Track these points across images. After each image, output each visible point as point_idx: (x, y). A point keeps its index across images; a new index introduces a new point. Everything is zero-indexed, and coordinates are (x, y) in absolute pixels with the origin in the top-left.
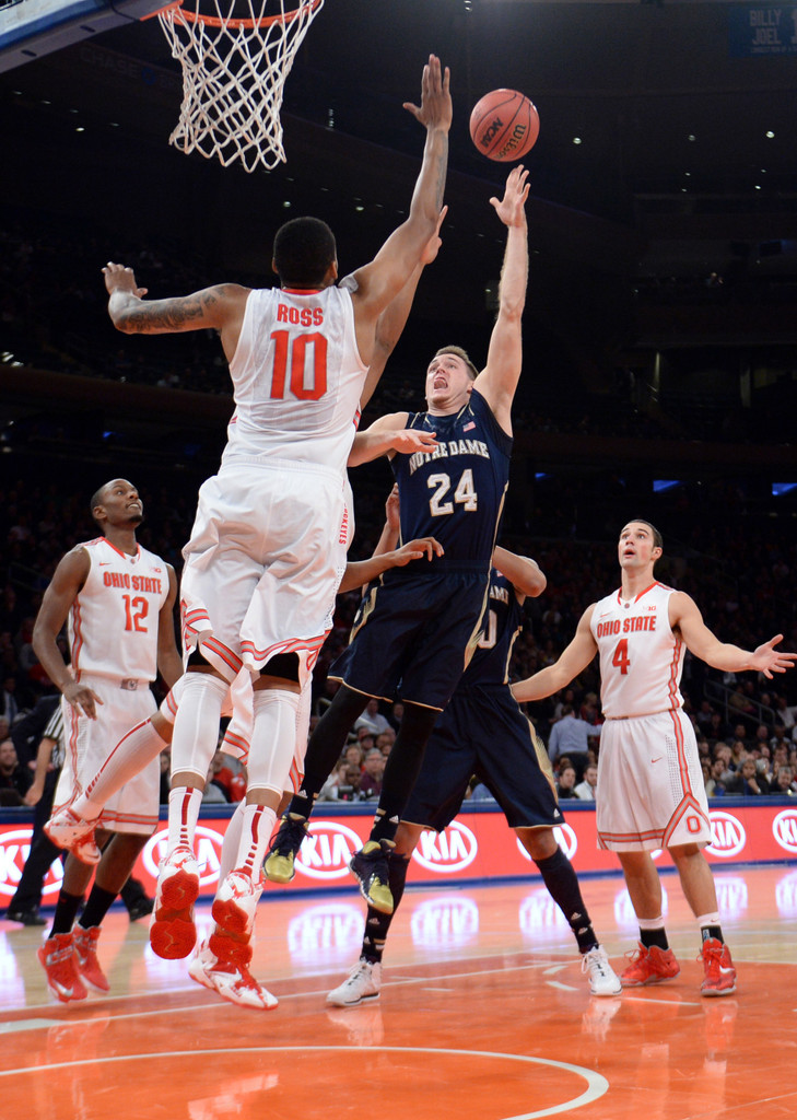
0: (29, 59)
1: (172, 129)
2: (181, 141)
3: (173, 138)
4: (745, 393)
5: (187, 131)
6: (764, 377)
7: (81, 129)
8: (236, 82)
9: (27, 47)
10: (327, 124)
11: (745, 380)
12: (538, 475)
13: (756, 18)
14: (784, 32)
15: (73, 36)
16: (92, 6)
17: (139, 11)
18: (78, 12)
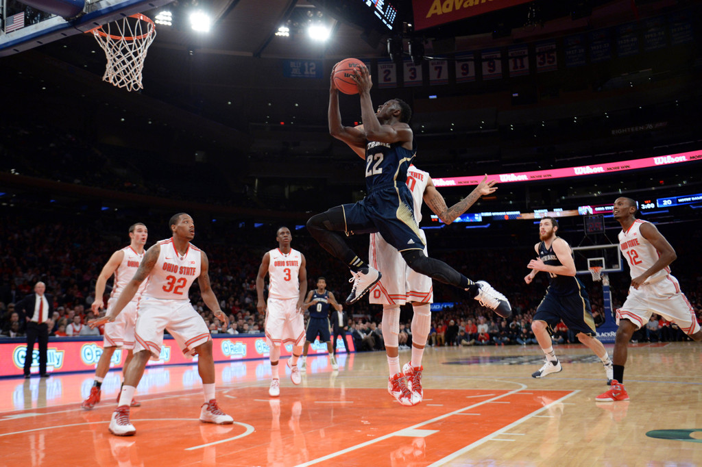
0: (40, 45)
1: (103, 75)
2: (108, 79)
3: (104, 78)
4: (287, 194)
5: (110, 75)
7: (44, 88)
8: (124, 58)
9: (40, 40)
11: (287, 189)
13: (292, 64)
14: (302, 69)
15: (58, 37)
16: (67, 26)
17: (85, 29)
18: (59, 27)
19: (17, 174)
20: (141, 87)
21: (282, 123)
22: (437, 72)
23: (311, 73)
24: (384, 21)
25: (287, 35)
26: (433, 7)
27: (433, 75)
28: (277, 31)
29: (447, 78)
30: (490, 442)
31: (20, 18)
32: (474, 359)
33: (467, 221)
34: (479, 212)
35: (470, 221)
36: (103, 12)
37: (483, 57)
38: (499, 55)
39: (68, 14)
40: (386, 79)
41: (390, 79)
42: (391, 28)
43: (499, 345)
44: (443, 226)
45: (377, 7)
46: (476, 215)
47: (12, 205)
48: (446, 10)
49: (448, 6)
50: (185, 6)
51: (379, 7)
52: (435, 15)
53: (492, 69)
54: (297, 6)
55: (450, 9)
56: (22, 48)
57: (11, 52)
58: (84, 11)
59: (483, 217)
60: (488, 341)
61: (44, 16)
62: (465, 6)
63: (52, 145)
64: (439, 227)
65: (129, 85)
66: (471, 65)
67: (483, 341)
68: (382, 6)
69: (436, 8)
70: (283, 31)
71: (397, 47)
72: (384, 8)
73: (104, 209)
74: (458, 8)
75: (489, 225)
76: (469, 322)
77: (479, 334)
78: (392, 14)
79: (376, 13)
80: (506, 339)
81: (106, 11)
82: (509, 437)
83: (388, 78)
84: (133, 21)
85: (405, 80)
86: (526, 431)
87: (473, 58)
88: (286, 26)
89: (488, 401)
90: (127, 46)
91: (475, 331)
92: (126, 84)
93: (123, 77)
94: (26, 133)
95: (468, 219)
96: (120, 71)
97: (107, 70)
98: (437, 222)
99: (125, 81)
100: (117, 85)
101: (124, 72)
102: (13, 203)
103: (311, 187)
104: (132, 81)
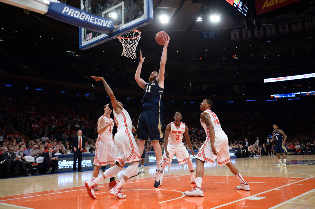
2: (123, 55)
3: (122, 55)
4: (204, 88)
6: (206, 86)
7: (103, 51)
9: (98, 43)
11: (204, 87)
13: (204, 33)
14: (208, 35)
15: (105, 41)
16: (107, 37)
17: (114, 37)
18: (105, 38)
19: (94, 86)
20: (136, 57)
21: (201, 58)
22: (270, 30)
23: (212, 36)
24: (242, 12)
25: (201, 21)
26: (265, 4)
27: (268, 32)
28: (197, 19)
29: (275, 33)
30: (288, 203)
31: (91, 35)
32: (292, 162)
34: (294, 92)
35: (290, 97)
36: (121, 31)
37: (292, 22)
38: (300, 20)
39: (108, 33)
40: (246, 36)
41: (248, 36)
42: (245, 15)
43: (306, 154)
45: (239, 7)
46: (293, 94)
47: (93, 99)
48: (271, 5)
49: (272, 3)
50: (158, 13)
51: (240, 7)
52: (266, 7)
53: (297, 27)
54: (205, 8)
55: (273, 4)
56: (92, 46)
57: (88, 48)
58: (114, 31)
59: (296, 95)
60: (301, 153)
61: (99, 34)
62: (280, 2)
63: (107, 74)
65: (132, 56)
66: (287, 26)
67: (298, 153)
68: (241, 6)
69: (266, 4)
70: (199, 19)
71: (249, 23)
72: (242, 7)
73: (128, 99)
74: (276, 3)
75: (299, 98)
76: (291, 143)
77: (296, 149)
78: (246, 9)
79: (238, 9)
80: (310, 151)
81: (122, 31)
82: (297, 201)
83: (247, 35)
84: (132, 33)
85: (255, 36)
86: (306, 199)
87: (287, 23)
88: (200, 17)
89: (293, 183)
90: (130, 42)
91: (294, 148)
92: (131, 56)
93: (129, 54)
94: (97, 70)
95: (288, 96)
96: (128, 52)
97: (123, 52)
98: (274, 98)
99: (130, 55)
100: (127, 56)
101: (130, 52)
102: (93, 98)
103: (214, 85)
104: (133, 55)
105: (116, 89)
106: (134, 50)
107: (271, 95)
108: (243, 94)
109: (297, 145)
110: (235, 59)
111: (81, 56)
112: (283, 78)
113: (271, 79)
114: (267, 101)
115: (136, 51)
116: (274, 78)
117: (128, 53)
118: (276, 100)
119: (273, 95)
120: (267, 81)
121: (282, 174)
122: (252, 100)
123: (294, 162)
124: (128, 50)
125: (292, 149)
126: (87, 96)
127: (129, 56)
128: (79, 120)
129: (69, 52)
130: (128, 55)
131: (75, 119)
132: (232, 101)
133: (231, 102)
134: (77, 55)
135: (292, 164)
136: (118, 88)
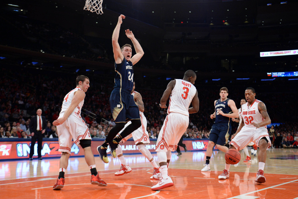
3: (85, 8)
4: (184, 61)
6: (188, 58)
10: (105, 7)
11: (184, 59)
12: (144, 76)
19: (43, 52)
20: (103, 13)
21: (182, 22)
33: (289, 76)
35: (291, 76)
44: (274, 79)
46: (295, 72)
64: (272, 80)
65: (98, 11)
76: (289, 134)
89: (292, 182)
91: (292, 140)
92: (96, 11)
93: (94, 7)
94: (48, 31)
95: (289, 75)
96: (92, 4)
97: (86, 4)
98: (271, 77)
99: (95, 9)
100: (91, 11)
101: (94, 5)
102: (42, 68)
103: (198, 58)
104: (98, 9)
105: (72, 57)
106: (100, 3)
107: (268, 74)
108: (233, 71)
109: (296, 136)
110: (226, 25)
111: (27, 11)
112: (284, 53)
113: (269, 53)
114: (262, 80)
115: (102, 5)
116: (273, 52)
117: (92, 6)
118: (274, 80)
119: (270, 74)
120: (263, 54)
121: (278, 171)
122: (244, 79)
123: (291, 157)
124: (92, 3)
125: (290, 142)
126: (34, 65)
127: (93, 10)
128: (23, 95)
129: (11, 5)
130: (92, 8)
131: (18, 94)
132: (219, 79)
133: (217, 80)
134: (22, 10)
135: (289, 159)
136: (74, 56)
